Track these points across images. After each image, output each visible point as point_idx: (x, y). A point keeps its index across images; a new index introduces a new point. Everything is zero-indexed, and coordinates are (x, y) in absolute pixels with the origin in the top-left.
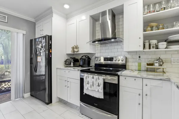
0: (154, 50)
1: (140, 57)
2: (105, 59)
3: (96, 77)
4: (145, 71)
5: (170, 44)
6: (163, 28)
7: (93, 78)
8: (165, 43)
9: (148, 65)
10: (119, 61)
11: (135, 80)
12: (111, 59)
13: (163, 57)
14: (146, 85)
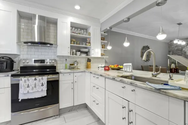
0: (75, 56)
1: (66, 60)
2: (35, 61)
3: (38, 78)
4: (68, 69)
5: (81, 53)
6: (79, 44)
7: (35, 79)
8: (80, 52)
9: (71, 65)
10: (47, 63)
11: (70, 74)
12: (43, 61)
13: (78, 60)
14: (76, 76)
